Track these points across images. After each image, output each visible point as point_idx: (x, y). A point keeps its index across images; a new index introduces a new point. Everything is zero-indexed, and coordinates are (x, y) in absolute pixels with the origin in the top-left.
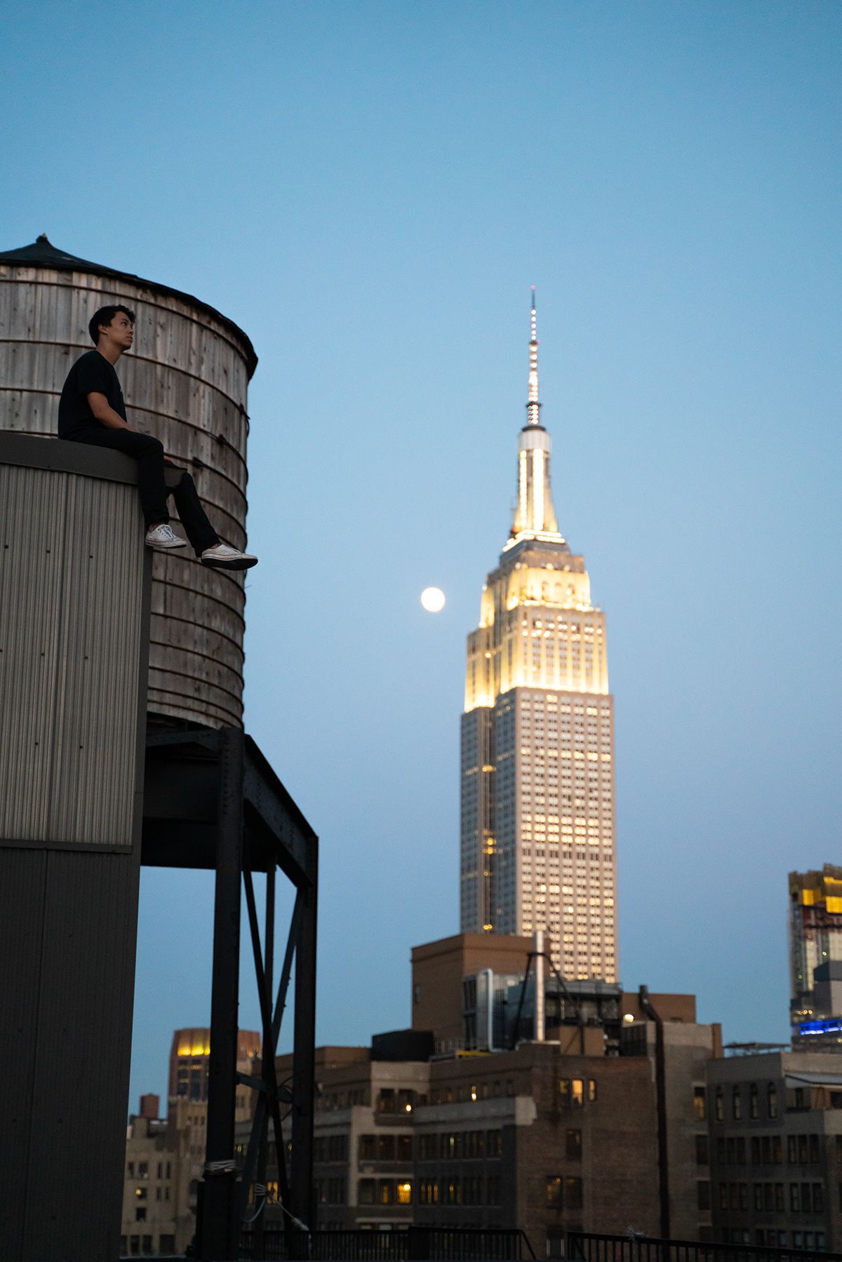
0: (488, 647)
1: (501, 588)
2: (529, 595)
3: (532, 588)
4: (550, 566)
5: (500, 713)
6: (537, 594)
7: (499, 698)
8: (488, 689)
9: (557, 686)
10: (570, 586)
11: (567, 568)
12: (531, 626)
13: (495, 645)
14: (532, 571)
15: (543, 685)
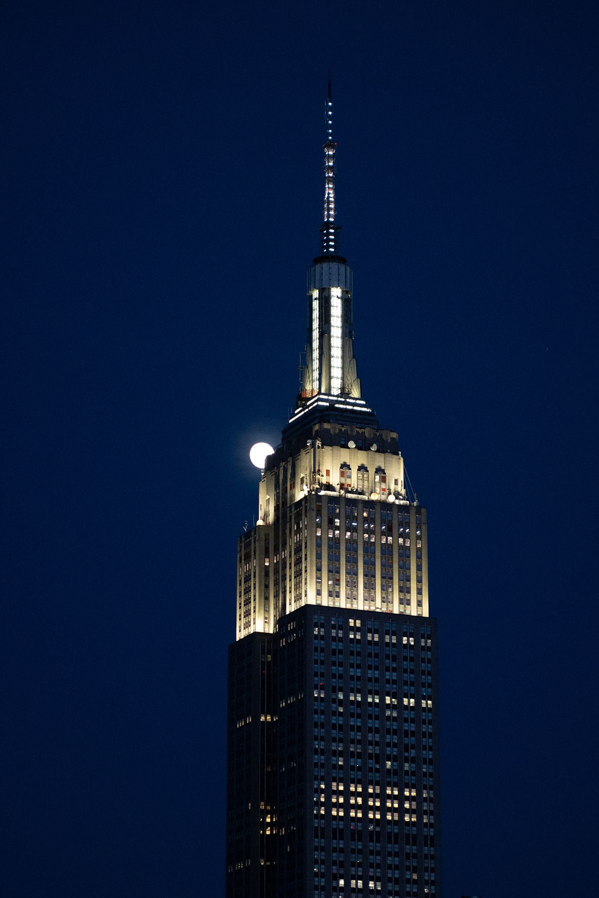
0: (267, 555)
1: (285, 470)
2: (324, 480)
3: (328, 472)
4: (352, 444)
5: (283, 643)
6: (335, 479)
7: (283, 621)
8: (267, 611)
9: (360, 605)
10: (379, 470)
11: (374, 448)
12: (325, 524)
13: (276, 551)
14: (327, 450)
15: (343, 603)
